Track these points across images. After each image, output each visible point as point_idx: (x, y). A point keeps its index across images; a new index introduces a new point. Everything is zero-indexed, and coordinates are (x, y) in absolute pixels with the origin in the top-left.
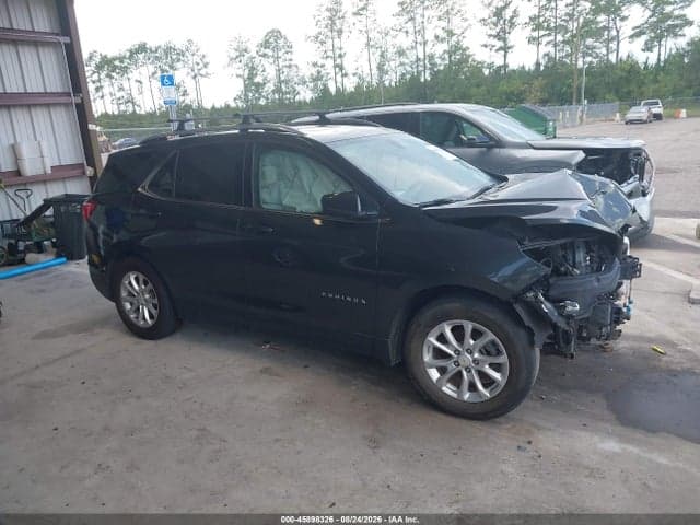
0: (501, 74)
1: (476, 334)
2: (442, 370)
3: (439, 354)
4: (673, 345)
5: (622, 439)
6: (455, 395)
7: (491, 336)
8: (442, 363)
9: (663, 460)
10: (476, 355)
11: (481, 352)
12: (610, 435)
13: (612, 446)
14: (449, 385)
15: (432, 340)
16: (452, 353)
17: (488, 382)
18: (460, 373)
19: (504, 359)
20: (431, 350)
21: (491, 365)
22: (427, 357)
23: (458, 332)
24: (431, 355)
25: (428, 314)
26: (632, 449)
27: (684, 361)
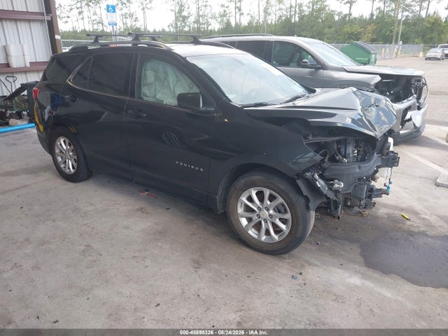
0: (346, 20)
1: (272, 198)
2: (249, 220)
3: (248, 209)
4: (416, 213)
5: (364, 276)
6: (256, 237)
7: (280, 200)
8: (249, 215)
9: (388, 294)
10: (271, 212)
11: (274, 210)
12: (356, 272)
13: (355, 280)
14: (253, 230)
15: (244, 199)
16: (256, 209)
17: (278, 230)
18: (260, 223)
19: (288, 216)
20: (243, 205)
21: (280, 219)
22: (240, 210)
23: (260, 195)
24: (243, 209)
25: (242, 182)
26: (369, 284)
27: (421, 225)
